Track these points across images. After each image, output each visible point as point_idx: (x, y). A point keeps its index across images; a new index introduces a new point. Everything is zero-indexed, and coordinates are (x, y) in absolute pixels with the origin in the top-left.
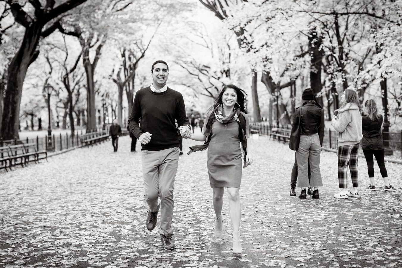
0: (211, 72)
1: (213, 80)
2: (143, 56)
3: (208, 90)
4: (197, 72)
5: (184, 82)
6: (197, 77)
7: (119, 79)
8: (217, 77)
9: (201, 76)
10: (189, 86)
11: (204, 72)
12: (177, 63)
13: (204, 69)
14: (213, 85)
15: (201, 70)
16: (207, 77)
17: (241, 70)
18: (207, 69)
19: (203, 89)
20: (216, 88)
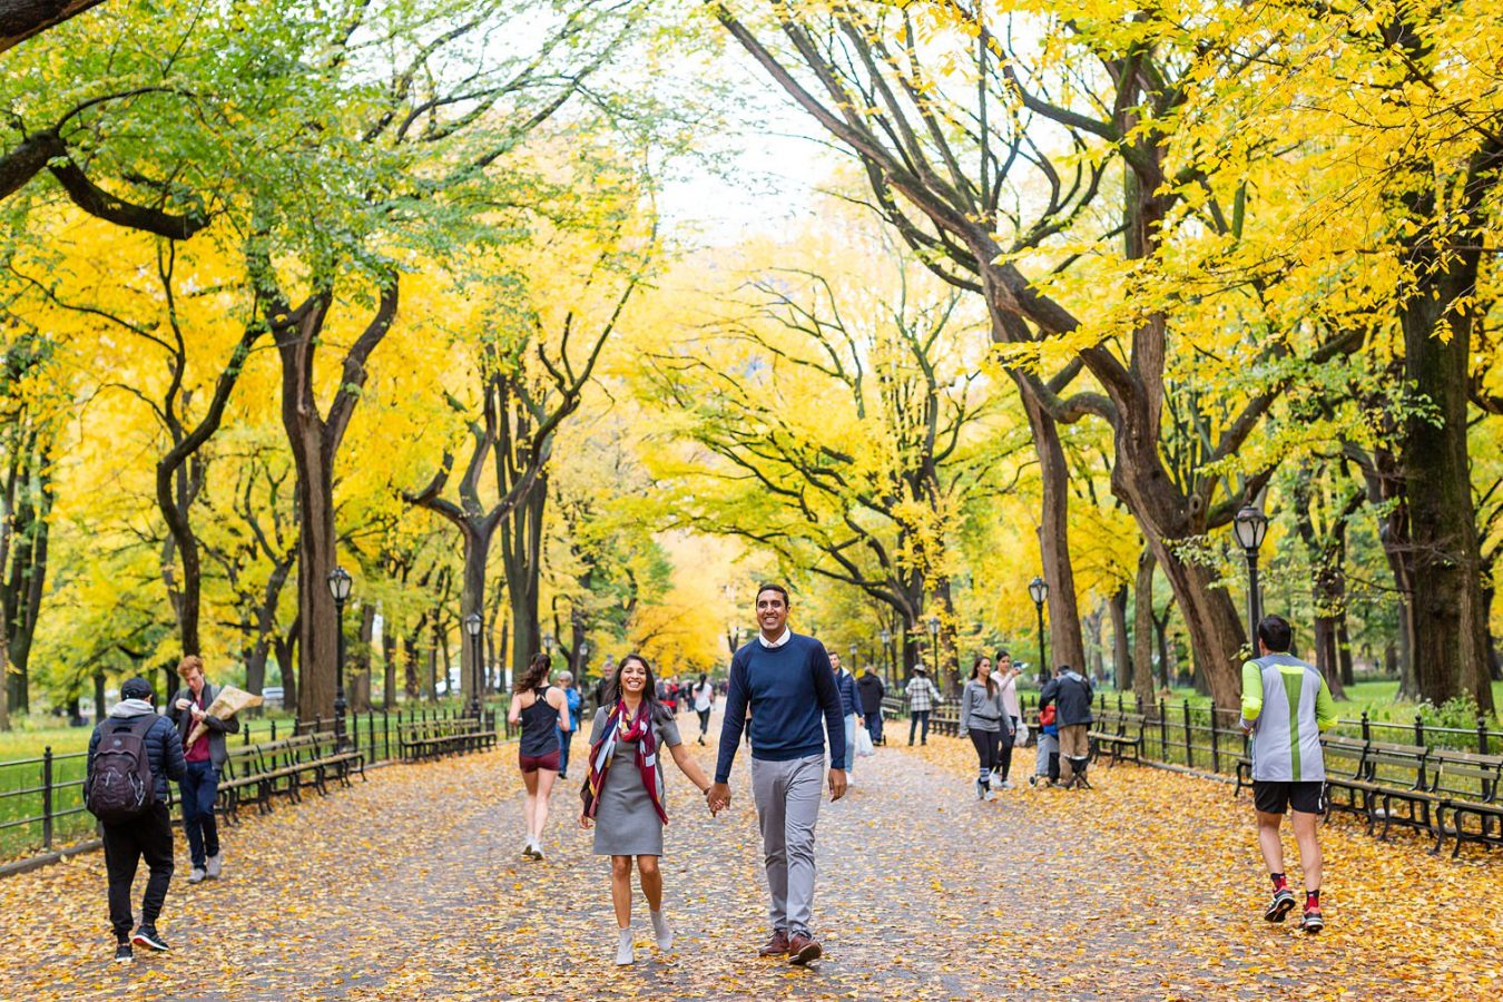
0: (854, 477)
1: (860, 514)
2: (568, 407)
3: (843, 552)
4: (795, 479)
5: (742, 524)
6: (796, 501)
7: (472, 502)
9: (812, 496)
10: (762, 539)
11: (826, 479)
12: (715, 445)
13: (823, 467)
14: (864, 534)
15: (810, 473)
16: (838, 501)
17: (977, 472)
18: (835, 466)
19: (819, 552)
20: (874, 544)
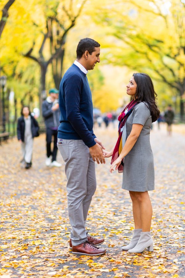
0: (165, 48)
1: (167, 60)
2: (73, 25)
4: (145, 49)
6: (145, 55)
7: (42, 56)
8: (172, 55)
11: (155, 49)
12: (120, 38)
13: (155, 44)
14: (167, 67)
15: (150, 46)
16: (159, 56)
20: (171, 70)
